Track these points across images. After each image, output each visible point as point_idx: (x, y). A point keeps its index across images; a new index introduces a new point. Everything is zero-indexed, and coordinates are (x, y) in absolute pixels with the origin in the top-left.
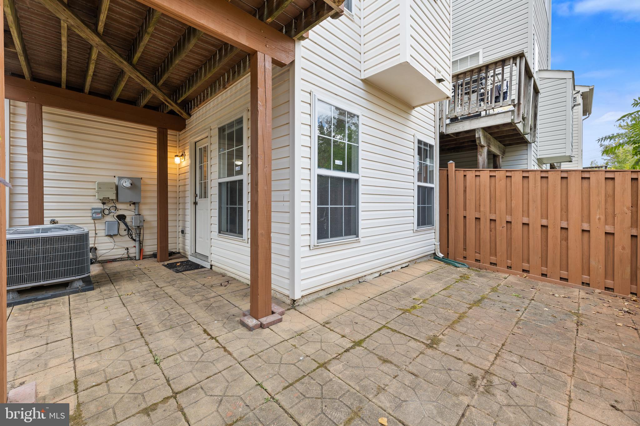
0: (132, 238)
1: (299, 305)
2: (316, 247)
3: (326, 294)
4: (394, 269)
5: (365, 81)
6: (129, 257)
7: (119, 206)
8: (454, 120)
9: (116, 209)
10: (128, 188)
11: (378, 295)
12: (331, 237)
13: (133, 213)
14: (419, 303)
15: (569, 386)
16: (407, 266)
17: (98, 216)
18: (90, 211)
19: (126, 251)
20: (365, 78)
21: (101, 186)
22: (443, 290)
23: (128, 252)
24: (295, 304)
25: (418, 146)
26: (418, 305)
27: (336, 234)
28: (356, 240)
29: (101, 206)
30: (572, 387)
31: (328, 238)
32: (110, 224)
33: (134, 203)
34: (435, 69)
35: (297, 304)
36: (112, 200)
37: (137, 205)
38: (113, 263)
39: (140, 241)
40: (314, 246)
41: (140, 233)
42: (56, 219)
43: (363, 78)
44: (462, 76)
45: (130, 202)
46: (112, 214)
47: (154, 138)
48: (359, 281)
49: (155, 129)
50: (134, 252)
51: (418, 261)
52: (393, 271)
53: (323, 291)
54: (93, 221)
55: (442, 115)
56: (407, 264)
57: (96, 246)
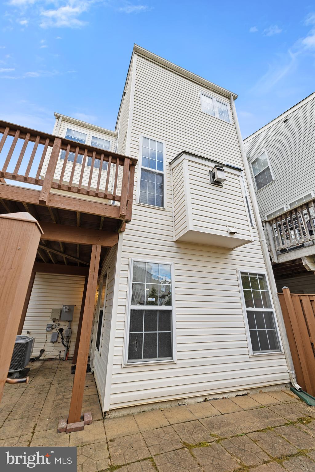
0: (63, 344)
1: (110, 418)
2: (127, 366)
3: (138, 411)
4: (225, 396)
5: (176, 242)
6: (60, 358)
7: (61, 323)
8: (283, 251)
9: (59, 325)
10: (66, 312)
11: (181, 422)
12: (144, 358)
13: (67, 328)
14: (212, 440)
16: (246, 395)
17: (49, 329)
18: (46, 326)
19: (59, 354)
20: (176, 240)
21: (54, 311)
22: (258, 431)
23: (60, 354)
24: (106, 416)
25: (242, 276)
26: (208, 443)
27: (150, 355)
28: (171, 362)
29: (52, 323)
31: (142, 358)
32: (54, 334)
33: (69, 321)
34: (227, 226)
35: (107, 417)
36: (58, 319)
37: (70, 322)
38: (50, 361)
39: (68, 346)
40: (125, 365)
41: (69, 341)
42: (30, 331)
43: (174, 240)
44: (279, 219)
45: (67, 320)
46: (56, 328)
47: (84, 281)
48: (179, 404)
49: (85, 277)
50: (63, 354)
51: (264, 390)
52: (223, 398)
53: (136, 408)
54: (46, 333)
55: (271, 249)
56: (246, 392)
57: (45, 348)
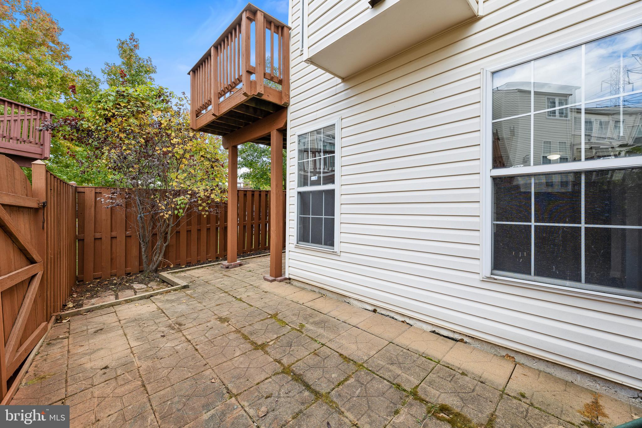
3: (310, 289)
12: (311, 243)
15: (137, 359)
16: (456, 340)
28: (333, 252)
30: (134, 360)
48: (344, 300)
53: (308, 286)
